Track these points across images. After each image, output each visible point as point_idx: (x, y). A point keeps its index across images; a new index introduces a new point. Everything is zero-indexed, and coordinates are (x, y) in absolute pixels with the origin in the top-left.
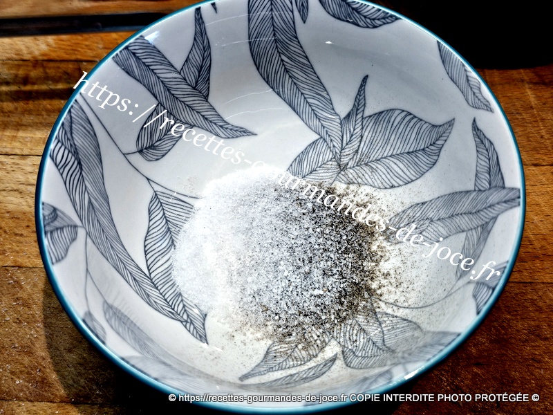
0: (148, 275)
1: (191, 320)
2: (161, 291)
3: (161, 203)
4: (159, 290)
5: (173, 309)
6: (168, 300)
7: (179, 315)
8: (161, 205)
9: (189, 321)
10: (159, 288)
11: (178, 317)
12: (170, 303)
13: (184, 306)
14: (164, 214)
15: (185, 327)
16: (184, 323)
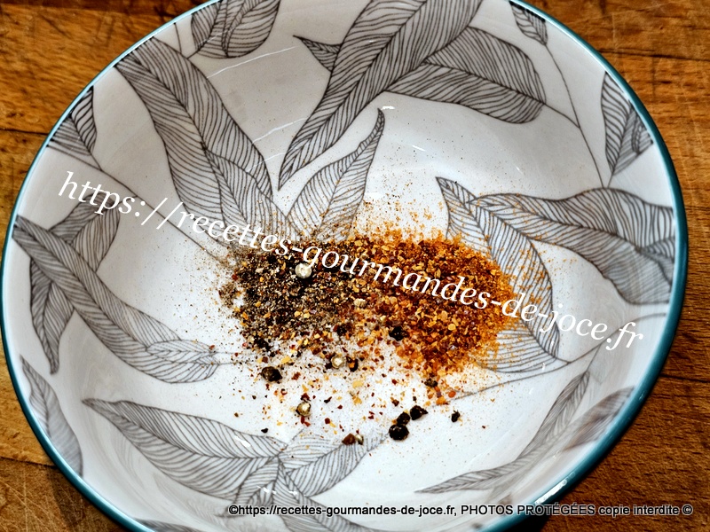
0: (533, 242)
1: (465, 208)
2: (512, 230)
3: (545, 352)
4: (514, 229)
5: (490, 212)
6: (500, 222)
7: (481, 208)
8: (544, 349)
9: (467, 205)
10: (515, 232)
11: (482, 204)
12: (496, 219)
13: (478, 226)
14: (538, 341)
15: (469, 193)
16: (472, 198)
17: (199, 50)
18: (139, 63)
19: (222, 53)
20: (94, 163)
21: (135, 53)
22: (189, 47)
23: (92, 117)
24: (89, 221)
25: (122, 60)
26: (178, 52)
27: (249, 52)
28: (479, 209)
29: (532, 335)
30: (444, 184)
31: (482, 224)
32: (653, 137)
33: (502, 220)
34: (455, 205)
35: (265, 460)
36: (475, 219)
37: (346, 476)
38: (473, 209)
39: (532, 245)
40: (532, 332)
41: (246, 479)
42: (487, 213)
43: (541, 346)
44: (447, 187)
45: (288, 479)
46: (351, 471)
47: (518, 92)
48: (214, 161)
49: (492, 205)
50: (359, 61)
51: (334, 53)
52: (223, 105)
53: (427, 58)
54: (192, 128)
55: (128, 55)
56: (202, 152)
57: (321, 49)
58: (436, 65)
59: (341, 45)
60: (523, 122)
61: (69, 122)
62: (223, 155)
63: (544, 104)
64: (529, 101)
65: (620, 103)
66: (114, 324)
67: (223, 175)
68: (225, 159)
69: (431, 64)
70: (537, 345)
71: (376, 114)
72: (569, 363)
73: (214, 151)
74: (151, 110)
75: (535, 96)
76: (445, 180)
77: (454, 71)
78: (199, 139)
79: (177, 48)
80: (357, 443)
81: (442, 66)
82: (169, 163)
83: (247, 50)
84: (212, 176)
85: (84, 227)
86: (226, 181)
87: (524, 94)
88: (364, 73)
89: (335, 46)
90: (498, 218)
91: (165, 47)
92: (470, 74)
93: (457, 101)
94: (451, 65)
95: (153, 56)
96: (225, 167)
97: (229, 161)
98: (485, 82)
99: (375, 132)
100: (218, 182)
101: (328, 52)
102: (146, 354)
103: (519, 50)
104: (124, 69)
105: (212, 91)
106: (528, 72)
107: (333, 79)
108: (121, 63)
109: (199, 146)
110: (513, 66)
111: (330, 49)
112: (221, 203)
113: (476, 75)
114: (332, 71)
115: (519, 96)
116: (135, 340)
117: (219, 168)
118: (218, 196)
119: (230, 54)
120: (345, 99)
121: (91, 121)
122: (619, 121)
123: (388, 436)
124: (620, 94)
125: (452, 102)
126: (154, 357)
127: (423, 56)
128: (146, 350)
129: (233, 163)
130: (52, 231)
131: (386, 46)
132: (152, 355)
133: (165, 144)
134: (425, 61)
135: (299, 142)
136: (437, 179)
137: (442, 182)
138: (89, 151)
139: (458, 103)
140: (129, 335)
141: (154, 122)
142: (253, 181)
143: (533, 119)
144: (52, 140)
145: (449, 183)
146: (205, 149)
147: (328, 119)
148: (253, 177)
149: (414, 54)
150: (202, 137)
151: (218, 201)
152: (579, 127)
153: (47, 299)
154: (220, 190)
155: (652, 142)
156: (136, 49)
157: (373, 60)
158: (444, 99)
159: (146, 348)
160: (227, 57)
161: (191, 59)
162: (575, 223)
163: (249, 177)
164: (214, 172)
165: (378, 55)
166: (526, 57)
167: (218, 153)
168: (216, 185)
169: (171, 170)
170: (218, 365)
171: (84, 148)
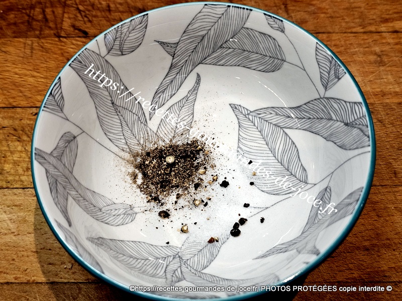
0: (284, 129)
1: (246, 118)
8: (300, 180)
11: (254, 114)
13: (254, 125)
15: (247, 110)
16: (249, 112)
17: (109, 53)
18: (81, 62)
19: (120, 53)
20: (64, 117)
21: (78, 57)
22: (104, 51)
23: (61, 92)
24: (66, 147)
25: (73, 62)
26: (99, 55)
27: (133, 51)
28: (253, 117)
29: (292, 175)
30: (234, 107)
31: (256, 124)
32: (345, 71)
33: (266, 121)
34: (241, 117)
35: (172, 257)
36: (252, 122)
37: (215, 258)
38: (250, 117)
39: (284, 131)
40: (292, 173)
41: (166, 268)
42: (258, 118)
43: (298, 179)
44: (236, 108)
45: (186, 264)
46: (216, 256)
47: (270, 57)
48: (117, 109)
49: (260, 114)
50: (187, 50)
51: (174, 47)
52: (121, 79)
53: (222, 45)
54: (107, 93)
55: (75, 59)
56: (111, 105)
57: (168, 46)
58: (227, 48)
59: (178, 43)
60: (273, 71)
61: (51, 96)
62: (122, 106)
63: (285, 61)
64: (276, 61)
65: (326, 56)
66: (84, 199)
67: (122, 116)
68: (123, 107)
69: (224, 48)
70: (296, 179)
71: (196, 76)
72: (315, 185)
73: (117, 104)
74: (88, 86)
75: (280, 58)
76: (234, 105)
77: (236, 50)
78: (110, 99)
79: (98, 53)
80: (215, 241)
81: (230, 48)
82: (97, 113)
83: (132, 50)
84: (117, 117)
85: (64, 151)
86: (124, 119)
87: (273, 58)
88: (190, 56)
89: (175, 44)
90: (264, 120)
91: (93, 53)
92: (244, 50)
93: (238, 64)
94: (234, 47)
95: (87, 58)
96: (123, 112)
97: (124, 108)
98: (253, 54)
99: (196, 85)
100: (120, 120)
101: (172, 47)
102: (101, 213)
103: (270, 36)
104: (74, 66)
105: (115, 73)
106: (275, 46)
107: (174, 60)
108: (72, 63)
109: (110, 102)
110: (267, 44)
111: (172, 45)
112: (122, 130)
113: (247, 51)
114: (173, 57)
115: (271, 59)
116: (95, 206)
117: (120, 112)
118: (121, 127)
119: (124, 53)
120: (180, 70)
121: (61, 95)
122: (326, 65)
123: (230, 235)
124: (325, 52)
125: (235, 66)
126: (105, 214)
127: (220, 44)
128: (101, 211)
129: (127, 109)
130: (51, 154)
131: (201, 41)
132: (104, 213)
133: (95, 103)
134: (221, 47)
135: (158, 94)
136: (230, 105)
137: (232, 105)
138: (62, 111)
139: (238, 66)
140: (92, 204)
141: (89, 92)
142: (137, 117)
143: (279, 69)
144: (44, 107)
145: (236, 106)
146: (113, 103)
147: (172, 81)
148: (137, 115)
149: (215, 44)
150: (111, 97)
151: (121, 130)
152: (305, 70)
153: (57, 190)
154: (121, 124)
155: (345, 73)
156: (79, 55)
157: (194, 49)
158: (231, 64)
159: (100, 210)
160: (123, 55)
161: (105, 58)
162: (306, 117)
163: (135, 115)
164: (118, 115)
165: (197, 46)
166: (274, 39)
167: (119, 105)
168: (119, 121)
169: (98, 116)
170: (136, 214)
171: (59, 109)
